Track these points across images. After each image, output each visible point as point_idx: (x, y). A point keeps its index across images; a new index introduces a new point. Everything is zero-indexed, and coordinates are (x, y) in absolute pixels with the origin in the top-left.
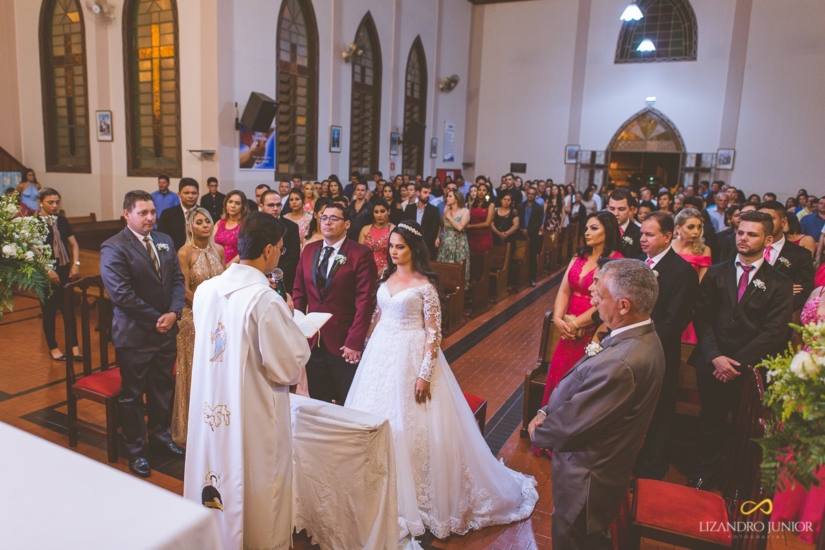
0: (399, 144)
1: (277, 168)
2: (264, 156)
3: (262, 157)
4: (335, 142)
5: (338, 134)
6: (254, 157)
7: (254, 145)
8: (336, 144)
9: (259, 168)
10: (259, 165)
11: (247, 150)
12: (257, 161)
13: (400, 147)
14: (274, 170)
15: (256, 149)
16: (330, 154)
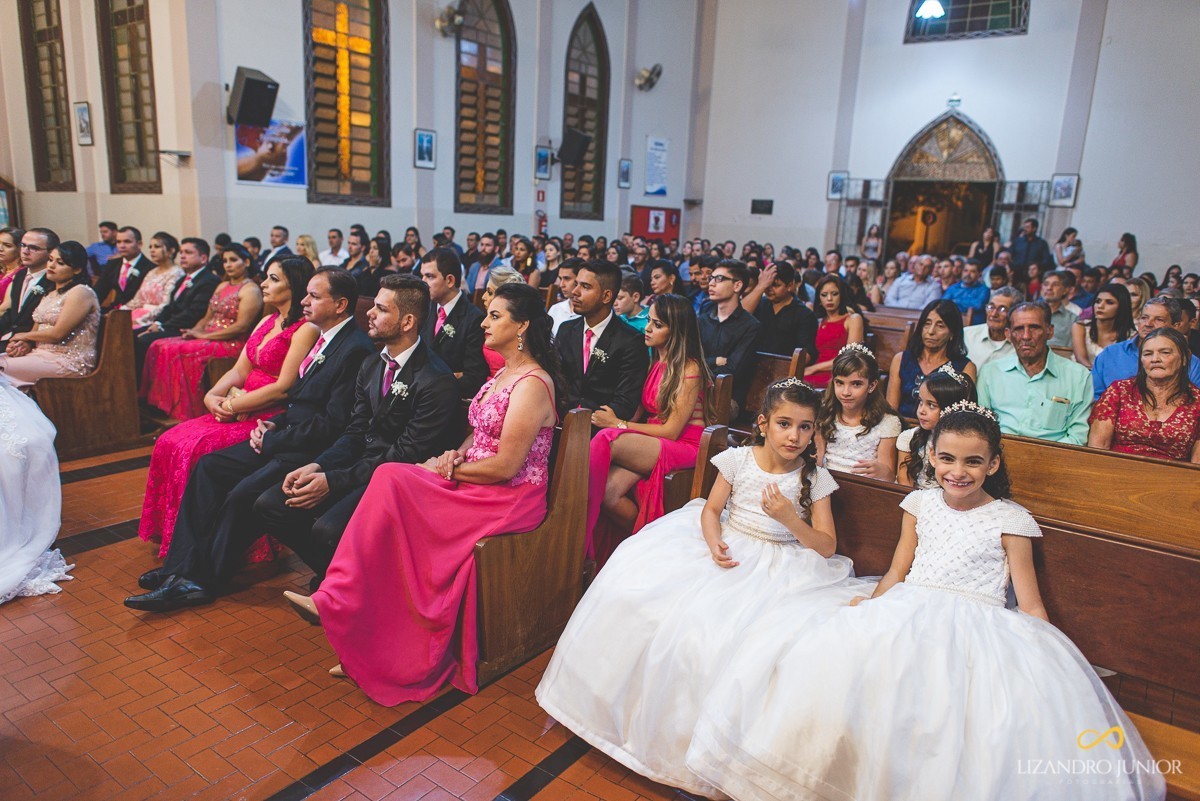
0: (552, 163)
1: (310, 184)
2: (284, 164)
3: (281, 167)
4: (424, 152)
5: (430, 142)
6: (264, 165)
7: (264, 149)
8: (426, 156)
9: (276, 181)
10: (275, 178)
11: (250, 156)
12: (271, 171)
13: (556, 170)
14: (305, 187)
15: (268, 154)
16: (415, 170)
